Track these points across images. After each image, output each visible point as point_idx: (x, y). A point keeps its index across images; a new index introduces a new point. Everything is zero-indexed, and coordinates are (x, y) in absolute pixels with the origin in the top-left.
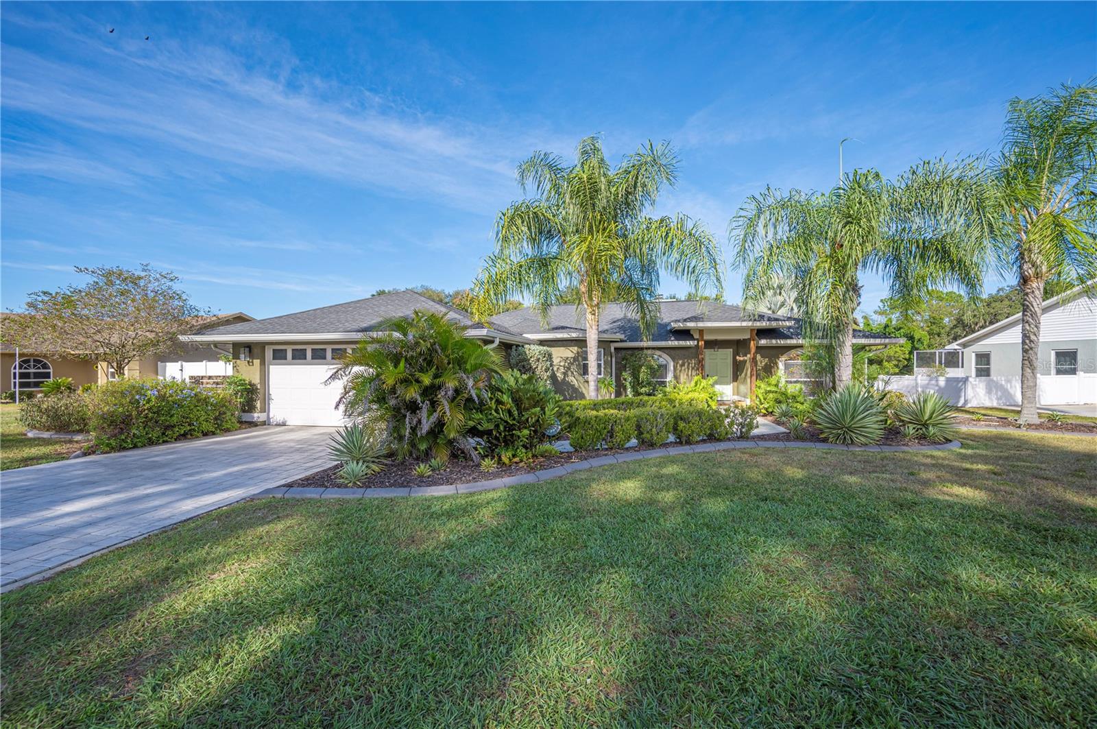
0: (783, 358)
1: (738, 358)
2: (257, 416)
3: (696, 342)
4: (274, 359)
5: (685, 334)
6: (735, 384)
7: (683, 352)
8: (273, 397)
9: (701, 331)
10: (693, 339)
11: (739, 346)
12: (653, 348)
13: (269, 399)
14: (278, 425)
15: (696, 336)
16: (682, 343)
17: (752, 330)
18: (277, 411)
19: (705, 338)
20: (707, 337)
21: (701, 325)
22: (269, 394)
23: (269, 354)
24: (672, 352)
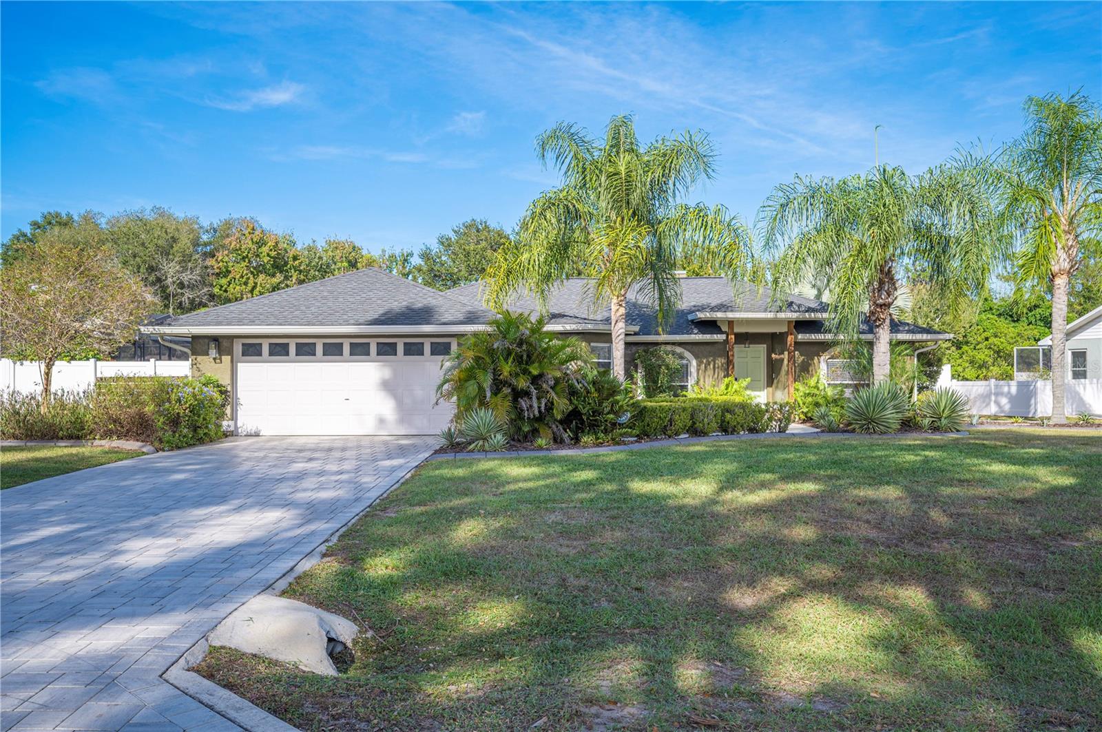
0: (824, 357)
1: (773, 356)
2: (226, 424)
3: (723, 337)
4: (243, 355)
5: (710, 326)
6: (770, 389)
7: (708, 348)
8: (241, 401)
9: (731, 323)
10: (721, 332)
11: (774, 341)
12: (674, 344)
13: (237, 404)
14: (249, 435)
15: (725, 328)
16: (707, 337)
17: (789, 322)
18: (247, 418)
19: (735, 331)
20: (736, 330)
21: (730, 315)
22: (237, 399)
23: (238, 348)
24: (695, 349)
